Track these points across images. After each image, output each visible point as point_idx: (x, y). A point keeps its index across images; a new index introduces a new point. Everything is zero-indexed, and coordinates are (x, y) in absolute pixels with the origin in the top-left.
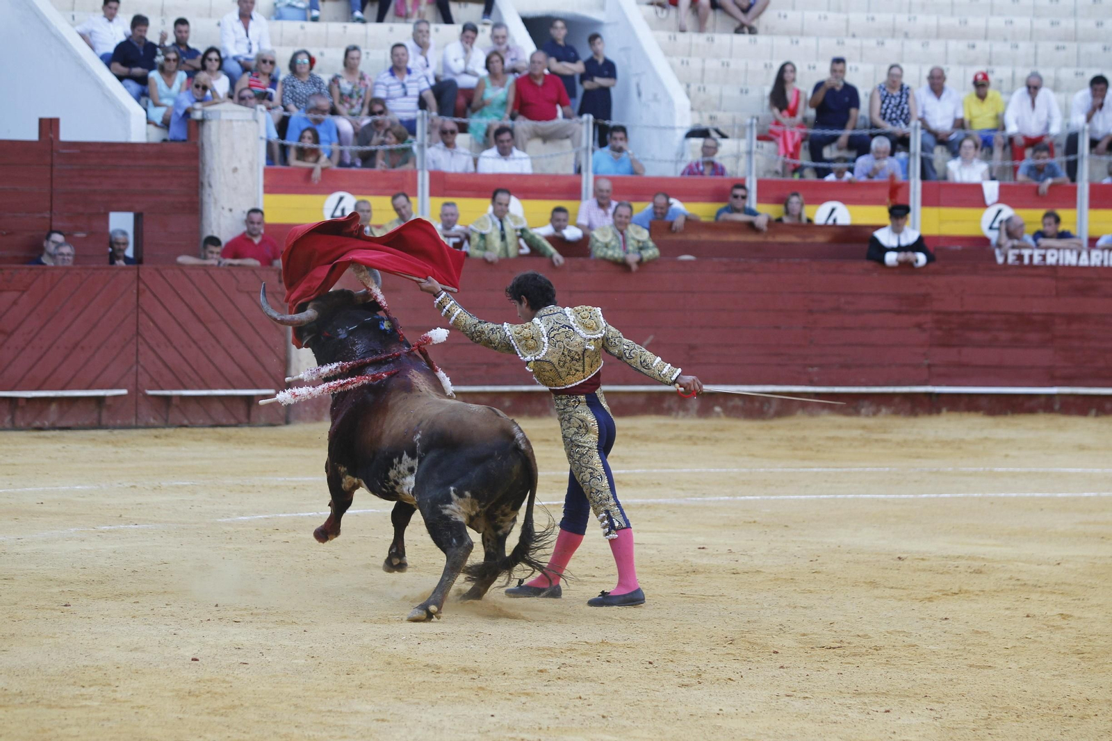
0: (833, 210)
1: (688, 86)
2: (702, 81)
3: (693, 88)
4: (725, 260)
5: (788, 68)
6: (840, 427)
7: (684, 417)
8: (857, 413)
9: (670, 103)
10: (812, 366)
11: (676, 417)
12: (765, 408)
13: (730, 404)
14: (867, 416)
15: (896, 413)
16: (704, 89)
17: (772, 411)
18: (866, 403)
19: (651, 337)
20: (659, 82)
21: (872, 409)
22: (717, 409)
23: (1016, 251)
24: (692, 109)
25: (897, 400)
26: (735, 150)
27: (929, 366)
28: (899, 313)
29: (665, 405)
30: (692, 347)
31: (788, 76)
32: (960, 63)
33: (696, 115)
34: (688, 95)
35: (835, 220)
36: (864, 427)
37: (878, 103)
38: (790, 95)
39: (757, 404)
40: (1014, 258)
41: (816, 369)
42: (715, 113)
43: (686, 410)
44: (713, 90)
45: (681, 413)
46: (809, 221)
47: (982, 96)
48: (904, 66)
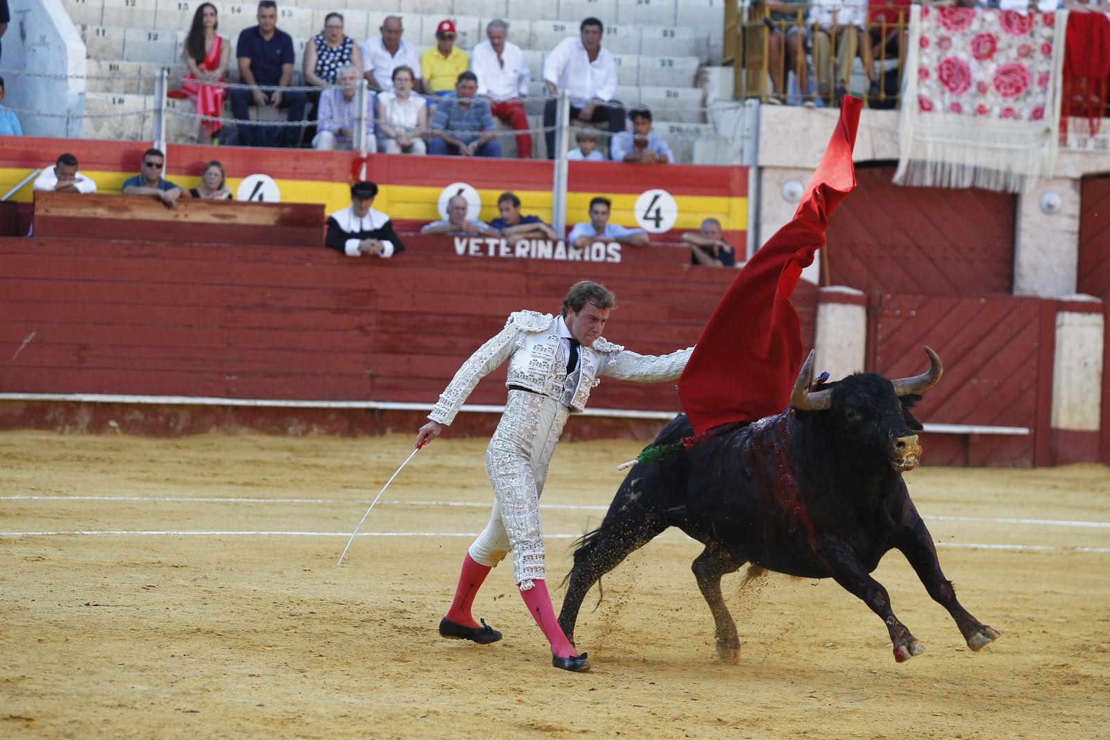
0: (259, 184)
1: (84, 28)
2: (101, 24)
3: (90, 31)
4: (126, 242)
5: (208, 10)
6: (262, 449)
7: (71, 432)
8: (283, 432)
9: (62, 47)
10: (230, 374)
11: (62, 433)
12: (172, 424)
13: (129, 417)
14: (296, 435)
15: (331, 433)
16: (104, 32)
17: (179, 428)
18: (295, 420)
19: (33, 334)
20: (49, 22)
21: (303, 427)
22: (113, 423)
23: (480, 241)
24: (88, 57)
25: (332, 417)
26: (140, 108)
27: (372, 377)
28: (336, 311)
29: (49, 418)
30: (83, 347)
31: (209, 21)
32: (416, 11)
33: (93, 63)
34: (84, 38)
35: (261, 197)
36: (291, 449)
37: (313, 57)
38: (210, 45)
39: (162, 419)
40: (477, 248)
41: (234, 378)
42: (115, 63)
43: (74, 424)
44: (115, 34)
45: (68, 428)
46: (230, 197)
47: (445, 51)
48: (346, 13)
